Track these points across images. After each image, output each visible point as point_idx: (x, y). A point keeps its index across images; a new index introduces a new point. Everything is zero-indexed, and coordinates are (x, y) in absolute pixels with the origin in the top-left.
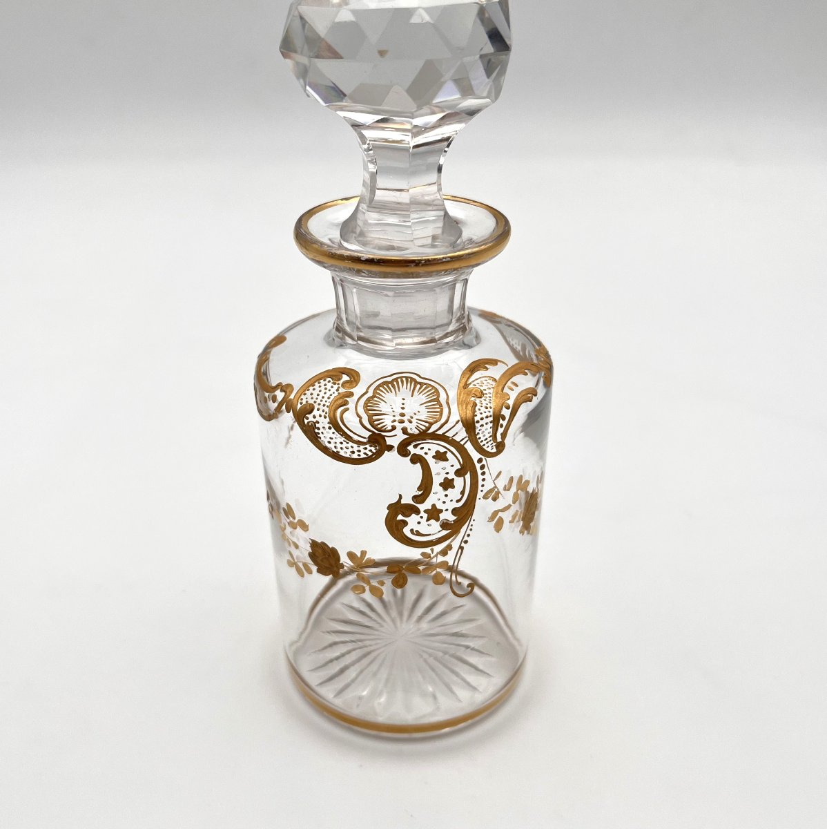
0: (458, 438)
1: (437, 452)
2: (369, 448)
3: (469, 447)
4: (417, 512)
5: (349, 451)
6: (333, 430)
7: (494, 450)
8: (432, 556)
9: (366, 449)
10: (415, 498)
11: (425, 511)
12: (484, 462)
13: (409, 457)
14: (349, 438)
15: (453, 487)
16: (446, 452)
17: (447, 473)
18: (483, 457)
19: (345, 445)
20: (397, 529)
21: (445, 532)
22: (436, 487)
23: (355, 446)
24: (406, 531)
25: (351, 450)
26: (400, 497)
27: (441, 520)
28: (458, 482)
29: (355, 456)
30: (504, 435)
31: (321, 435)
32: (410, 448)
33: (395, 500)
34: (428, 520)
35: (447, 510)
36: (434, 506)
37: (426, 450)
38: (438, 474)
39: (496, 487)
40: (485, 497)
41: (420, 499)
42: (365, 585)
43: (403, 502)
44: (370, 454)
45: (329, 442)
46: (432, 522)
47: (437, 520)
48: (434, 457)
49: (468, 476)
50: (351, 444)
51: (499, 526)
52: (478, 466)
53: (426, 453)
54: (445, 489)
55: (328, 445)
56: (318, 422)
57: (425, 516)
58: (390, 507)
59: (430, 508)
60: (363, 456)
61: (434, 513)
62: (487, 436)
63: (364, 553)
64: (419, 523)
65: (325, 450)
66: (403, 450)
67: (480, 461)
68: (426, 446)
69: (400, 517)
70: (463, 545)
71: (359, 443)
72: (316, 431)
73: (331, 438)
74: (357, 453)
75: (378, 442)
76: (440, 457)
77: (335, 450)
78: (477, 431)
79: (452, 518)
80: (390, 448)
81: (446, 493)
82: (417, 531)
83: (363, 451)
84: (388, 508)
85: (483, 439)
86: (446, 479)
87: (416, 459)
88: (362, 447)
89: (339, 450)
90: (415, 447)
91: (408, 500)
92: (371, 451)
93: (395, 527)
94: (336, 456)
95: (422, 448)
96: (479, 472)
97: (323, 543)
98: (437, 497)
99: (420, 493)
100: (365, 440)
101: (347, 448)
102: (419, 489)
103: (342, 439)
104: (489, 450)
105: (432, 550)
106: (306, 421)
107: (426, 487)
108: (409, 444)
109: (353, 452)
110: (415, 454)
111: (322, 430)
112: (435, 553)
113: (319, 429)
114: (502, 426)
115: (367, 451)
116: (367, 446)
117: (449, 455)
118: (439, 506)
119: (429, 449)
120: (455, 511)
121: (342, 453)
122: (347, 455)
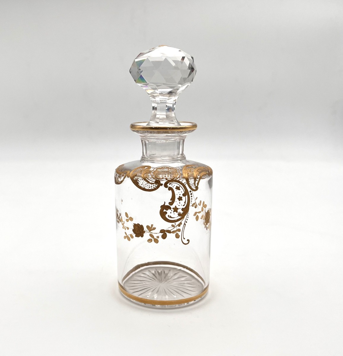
0: (183, 182)
1: (177, 186)
2: (155, 185)
3: (187, 186)
4: (170, 208)
5: (148, 187)
6: (143, 180)
7: (195, 189)
8: (175, 226)
9: (154, 185)
10: (169, 203)
11: (173, 208)
12: (192, 192)
13: (168, 188)
14: (148, 182)
15: (182, 200)
16: (179, 187)
17: (180, 195)
18: (191, 191)
19: (147, 185)
20: (164, 215)
21: (179, 217)
22: (176, 200)
23: (150, 185)
24: (167, 216)
25: (149, 186)
26: (165, 202)
27: (178, 212)
28: (184, 198)
29: (150, 188)
30: (198, 184)
31: (139, 183)
32: (168, 185)
33: (163, 204)
34: (174, 212)
35: (180, 209)
36: (176, 206)
37: (173, 186)
38: (177, 195)
39: (196, 203)
40: (192, 206)
41: (171, 203)
42: (152, 238)
43: (166, 205)
44: (155, 187)
45: (142, 185)
46: (175, 213)
47: (177, 212)
48: (176, 188)
49: (187, 197)
50: (149, 184)
51: (197, 218)
52: (190, 193)
53: (173, 187)
54: (179, 200)
55: (141, 186)
56: (138, 178)
57: (173, 210)
58: (162, 206)
59: (174, 207)
60: (153, 188)
61: (176, 209)
62: (193, 183)
63: (152, 225)
64: (171, 213)
65: (140, 188)
66: (166, 186)
67: (190, 191)
68: (173, 184)
69: (165, 211)
70: (185, 223)
71: (152, 183)
72: (138, 181)
73: (143, 183)
74: (151, 187)
75: (158, 183)
76: (178, 188)
77: (144, 187)
78: (189, 181)
79: (182, 212)
80: (162, 185)
81: (180, 202)
82: (170, 216)
83: (153, 186)
84: (161, 207)
85: (191, 184)
86: (180, 197)
87: (170, 189)
88: (153, 185)
89: (145, 187)
90: (170, 184)
91: (167, 204)
92: (155, 186)
93: (163, 214)
94: (144, 189)
95: (172, 185)
96: (190, 196)
97: (138, 224)
98: (176, 203)
99: (171, 201)
100: (154, 182)
101: (148, 186)
102: (171, 200)
103: (146, 183)
104: (193, 188)
105: (175, 224)
106: (134, 179)
107: (173, 199)
108: (168, 183)
109: (150, 187)
110: (169, 187)
111: (139, 181)
112: (176, 225)
113: (138, 180)
114: (197, 180)
115: (154, 186)
116: (154, 184)
117: (180, 188)
118: (178, 207)
119: (174, 185)
120: (183, 209)
121: (146, 188)
122: (148, 189)
